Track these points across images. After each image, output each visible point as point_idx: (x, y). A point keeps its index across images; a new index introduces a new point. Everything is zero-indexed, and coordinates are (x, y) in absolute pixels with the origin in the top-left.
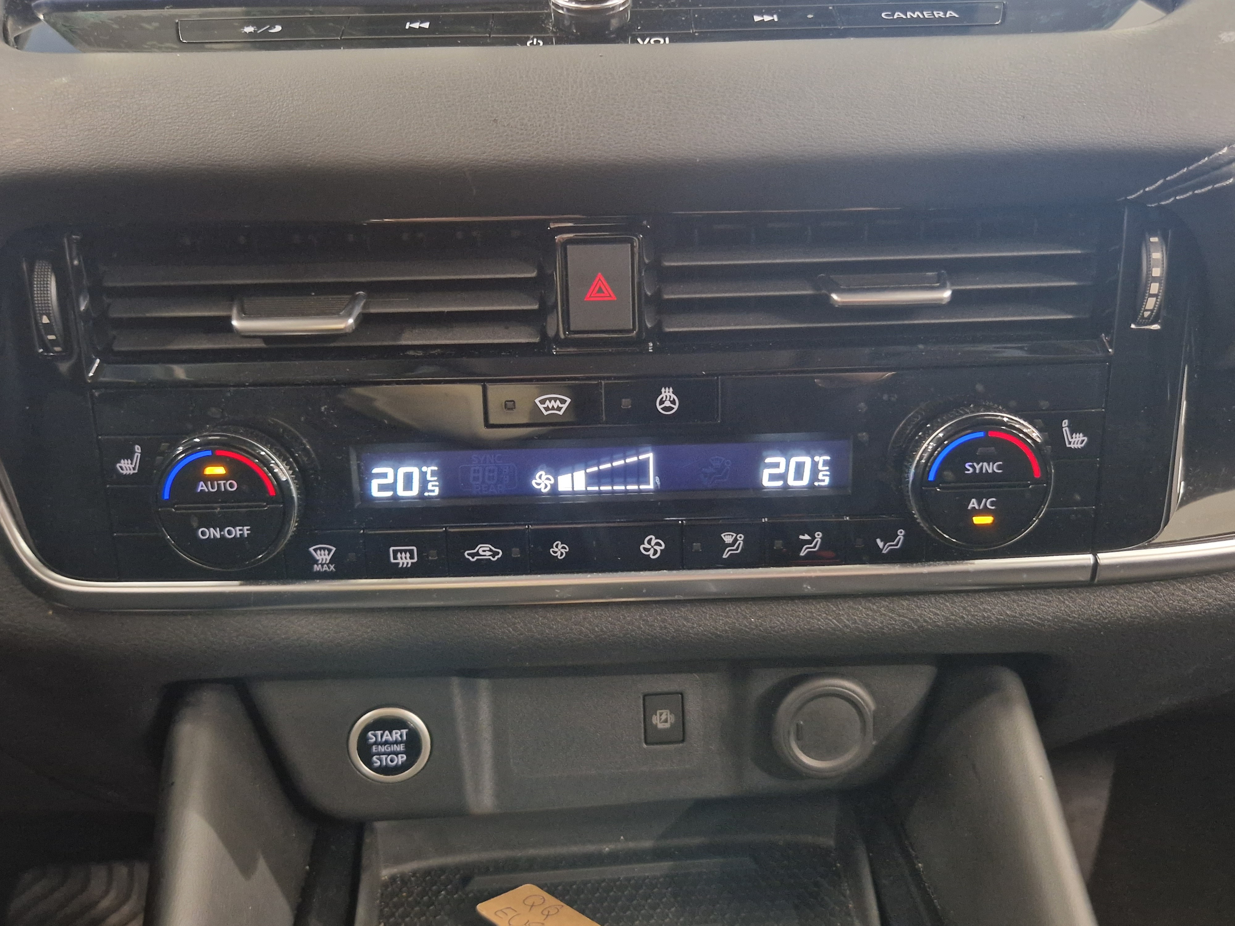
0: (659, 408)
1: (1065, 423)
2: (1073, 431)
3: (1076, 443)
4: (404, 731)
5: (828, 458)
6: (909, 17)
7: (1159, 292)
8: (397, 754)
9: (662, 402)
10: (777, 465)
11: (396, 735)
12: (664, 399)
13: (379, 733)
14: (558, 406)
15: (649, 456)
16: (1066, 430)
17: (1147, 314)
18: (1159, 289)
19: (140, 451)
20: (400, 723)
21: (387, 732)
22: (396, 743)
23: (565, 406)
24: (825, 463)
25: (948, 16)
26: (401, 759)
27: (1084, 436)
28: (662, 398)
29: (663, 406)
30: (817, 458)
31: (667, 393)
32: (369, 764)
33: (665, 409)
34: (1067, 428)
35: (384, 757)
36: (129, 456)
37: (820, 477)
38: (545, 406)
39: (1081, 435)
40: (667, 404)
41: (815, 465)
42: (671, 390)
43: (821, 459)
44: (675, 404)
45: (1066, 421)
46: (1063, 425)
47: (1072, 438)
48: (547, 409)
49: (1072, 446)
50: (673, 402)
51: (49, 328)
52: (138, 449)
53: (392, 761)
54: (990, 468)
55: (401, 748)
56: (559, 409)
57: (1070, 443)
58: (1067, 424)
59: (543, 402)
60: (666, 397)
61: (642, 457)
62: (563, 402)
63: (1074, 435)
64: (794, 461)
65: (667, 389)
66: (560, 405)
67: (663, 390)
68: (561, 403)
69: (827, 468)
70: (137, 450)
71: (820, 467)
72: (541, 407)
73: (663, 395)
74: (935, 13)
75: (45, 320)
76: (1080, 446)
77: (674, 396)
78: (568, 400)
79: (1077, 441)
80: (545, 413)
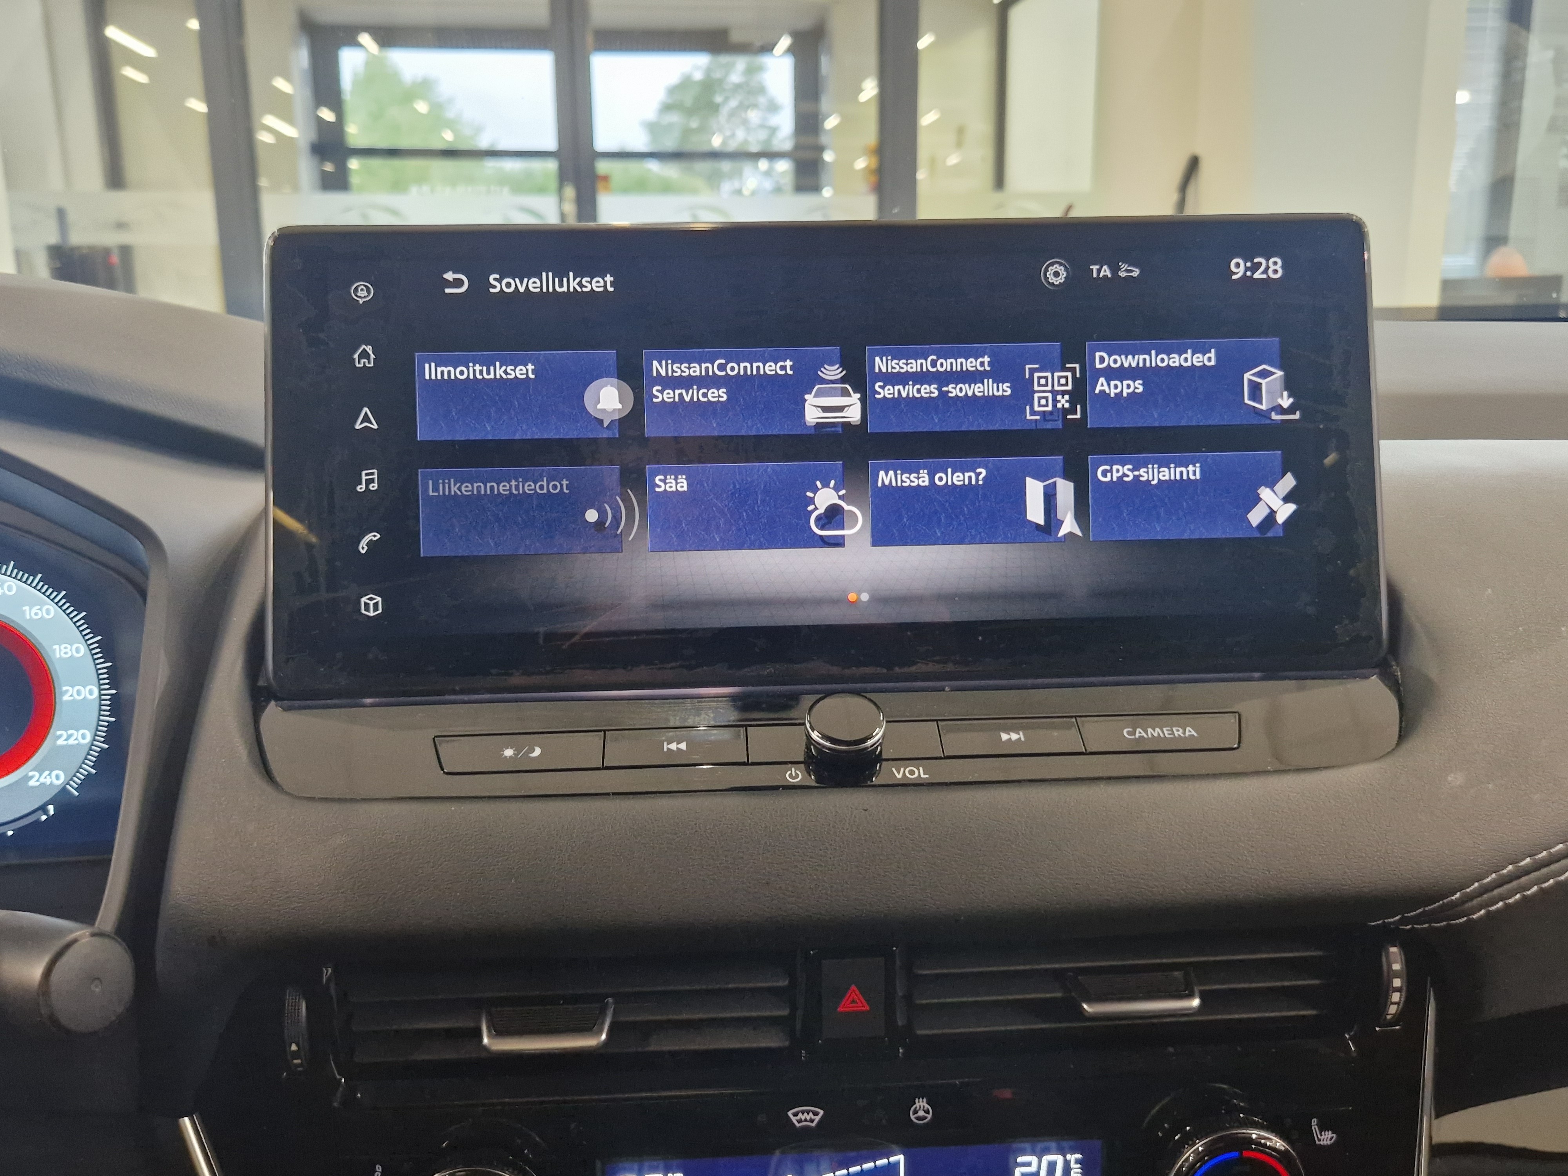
0: (912, 1117)
1: (1314, 1122)
2: (1322, 1129)
3: (1325, 1140)
5: (1079, 1156)
6: (1150, 736)
7: (1400, 1000)
9: (916, 1112)
10: (1029, 1164)
12: (918, 1109)
14: (811, 1118)
15: (900, 1159)
16: (1315, 1128)
17: (1389, 1017)
18: (1400, 998)
19: (380, 1170)
23: (817, 1118)
24: (1077, 1161)
25: (1187, 734)
27: (1333, 1133)
28: (916, 1108)
29: (916, 1115)
30: (1068, 1157)
31: (921, 1104)
33: (918, 1118)
34: (1316, 1127)
38: (798, 1118)
39: (1330, 1132)
40: (921, 1113)
41: (1067, 1164)
42: (925, 1100)
43: (1073, 1158)
44: (929, 1113)
45: (1315, 1120)
46: (1313, 1124)
47: (1321, 1135)
48: (800, 1121)
49: (1322, 1143)
50: (927, 1112)
51: (296, 1055)
52: (379, 1168)
56: (812, 1121)
57: (1319, 1140)
58: (1316, 1123)
59: (795, 1115)
60: (920, 1107)
61: (893, 1159)
62: (816, 1114)
63: (1323, 1133)
64: (1046, 1159)
65: (921, 1100)
66: (813, 1117)
67: (917, 1100)
68: (814, 1115)
69: (1079, 1166)
70: (378, 1170)
71: (1073, 1165)
72: (794, 1119)
73: (917, 1105)
74: (1174, 729)
75: (294, 1047)
76: (1329, 1142)
77: (927, 1106)
78: (821, 1112)
79: (1326, 1138)
80: (798, 1125)
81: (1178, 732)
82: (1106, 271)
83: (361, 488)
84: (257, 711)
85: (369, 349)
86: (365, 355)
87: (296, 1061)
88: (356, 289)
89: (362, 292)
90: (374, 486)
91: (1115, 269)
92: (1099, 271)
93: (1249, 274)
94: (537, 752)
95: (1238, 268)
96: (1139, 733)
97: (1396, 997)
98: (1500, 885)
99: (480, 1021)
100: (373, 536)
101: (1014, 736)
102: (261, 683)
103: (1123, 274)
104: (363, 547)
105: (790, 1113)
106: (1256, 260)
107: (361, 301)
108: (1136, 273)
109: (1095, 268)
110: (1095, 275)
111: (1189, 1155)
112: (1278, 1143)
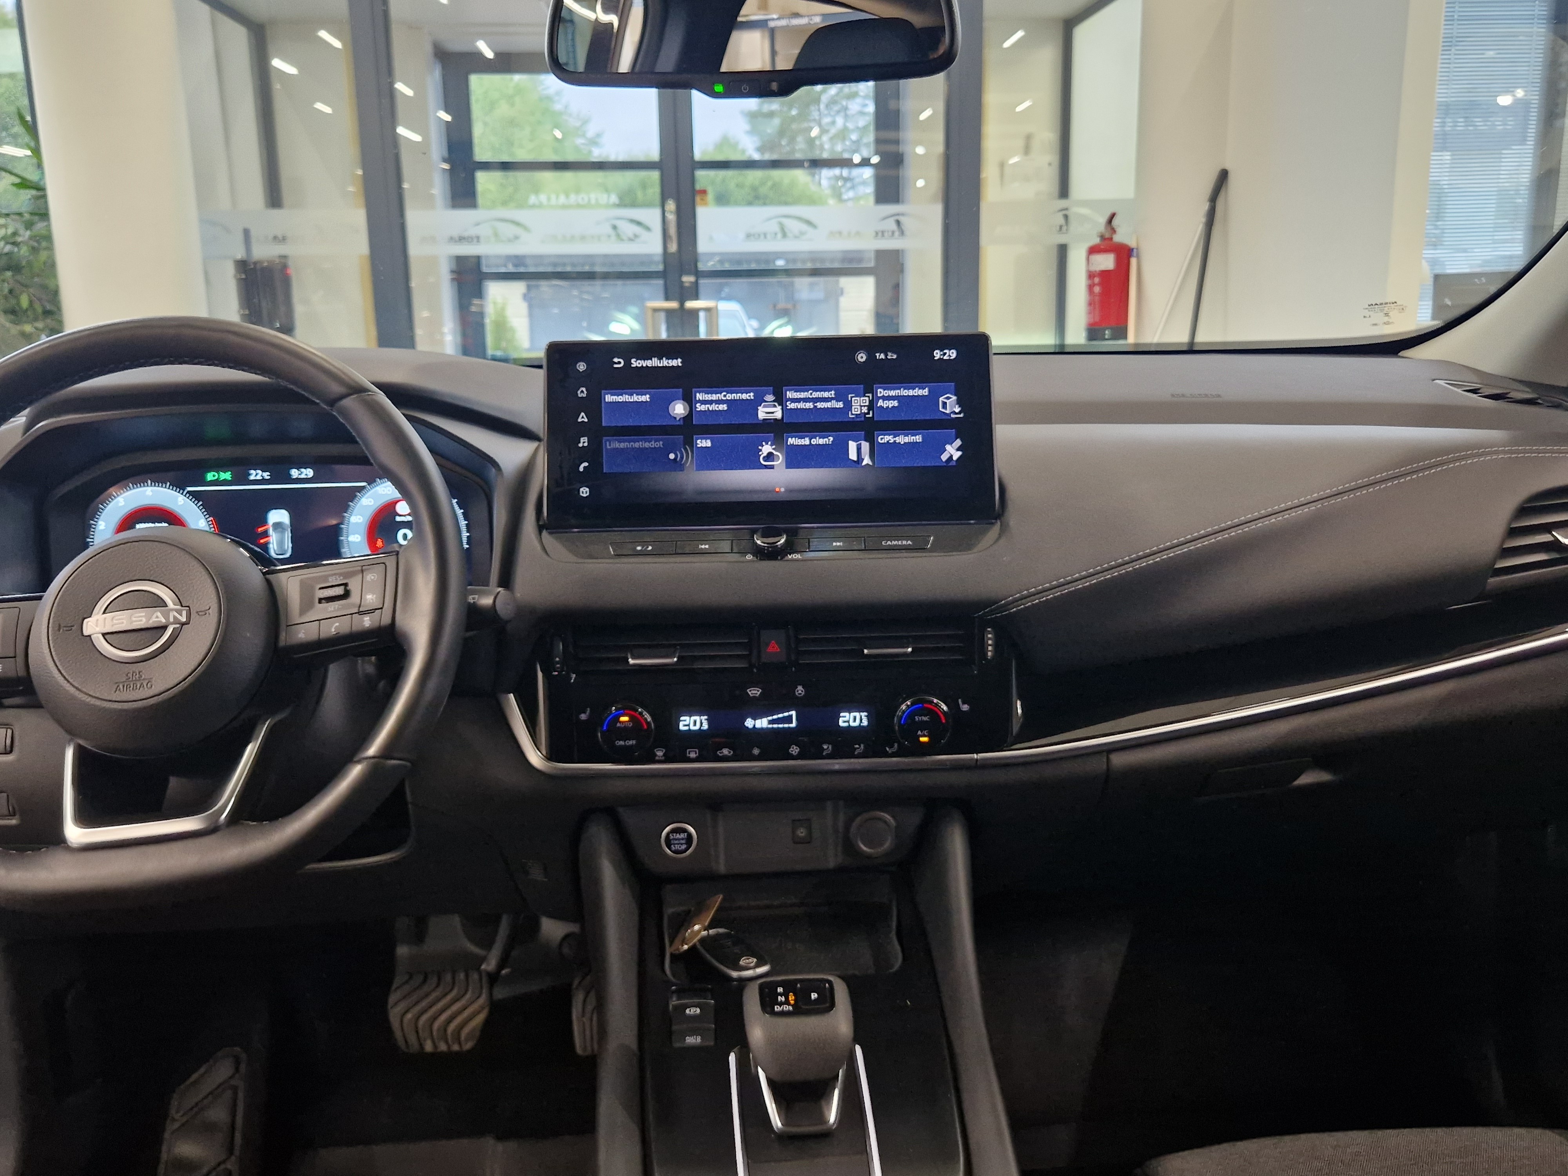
1: (960, 701)
2: (964, 703)
3: (964, 709)
4: (686, 834)
5: (866, 714)
6: (892, 543)
7: (992, 648)
8: (682, 844)
9: (798, 691)
10: (845, 716)
11: (682, 836)
13: (675, 834)
15: (793, 713)
17: (988, 657)
20: (684, 831)
21: (678, 834)
22: (683, 839)
23: (759, 693)
24: (865, 716)
25: (907, 543)
26: (684, 847)
27: (969, 705)
29: (798, 693)
30: (861, 713)
31: (800, 688)
32: (670, 849)
34: (961, 703)
35: (676, 845)
36: (585, 713)
37: (863, 721)
39: (967, 704)
40: (800, 692)
41: (861, 717)
43: (864, 714)
45: (960, 699)
48: (752, 694)
49: (962, 711)
50: (802, 691)
51: (558, 663)
53: (680, 847)
54: (925, 719)
55: (683, 842)
56: (757, 694)
57: (962, 708)
59: (750, 691)
61: (791, 713)
62: (758, 691)
63: (964, 705)
64: (852, 714)
65: (800, 686)
67: (798, 686)
69: (866, 718)
70: (588, 710)
71: (863, 718)
72: (750, 693)
73: (798, 689)
75: (557, 660)
76: (967, 710)
77: (802, 689)
78: (760, 690)
79: (965, 707)
80: (751, 695)
81: (904, 542)
82: (882, 356)
83: (580, 445)
84: (540, 532)
85: (584, 389)
86: (582, 392)
87: (558, 666)
88: (579, 366)
89: (582, 367)
90: (586, 444)
91: (886, 355)
92: (880, 356)
93: (942, 357)
94: (650, 548)
95: (937, 354)
96: (889, 543)
97: (990, 648)
98: (1022, 599)
99: (627, 655)
100: (586, 464)
101: (838, 544)
102: (541, 523)
103: (889, 357)
104: (581, 469)
105: (748, 690)
106: (945, 351)
107: (581, 371)
108: (895, 357)
109: (877, 355)
110: (878, 358)
111: (904, 707)
112: (945, 708)
